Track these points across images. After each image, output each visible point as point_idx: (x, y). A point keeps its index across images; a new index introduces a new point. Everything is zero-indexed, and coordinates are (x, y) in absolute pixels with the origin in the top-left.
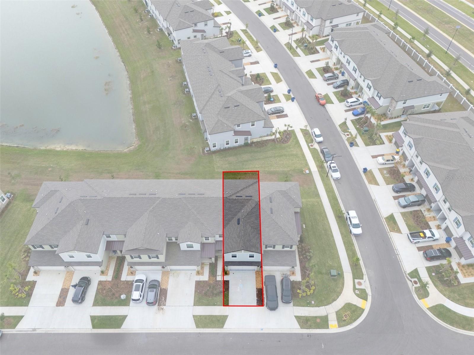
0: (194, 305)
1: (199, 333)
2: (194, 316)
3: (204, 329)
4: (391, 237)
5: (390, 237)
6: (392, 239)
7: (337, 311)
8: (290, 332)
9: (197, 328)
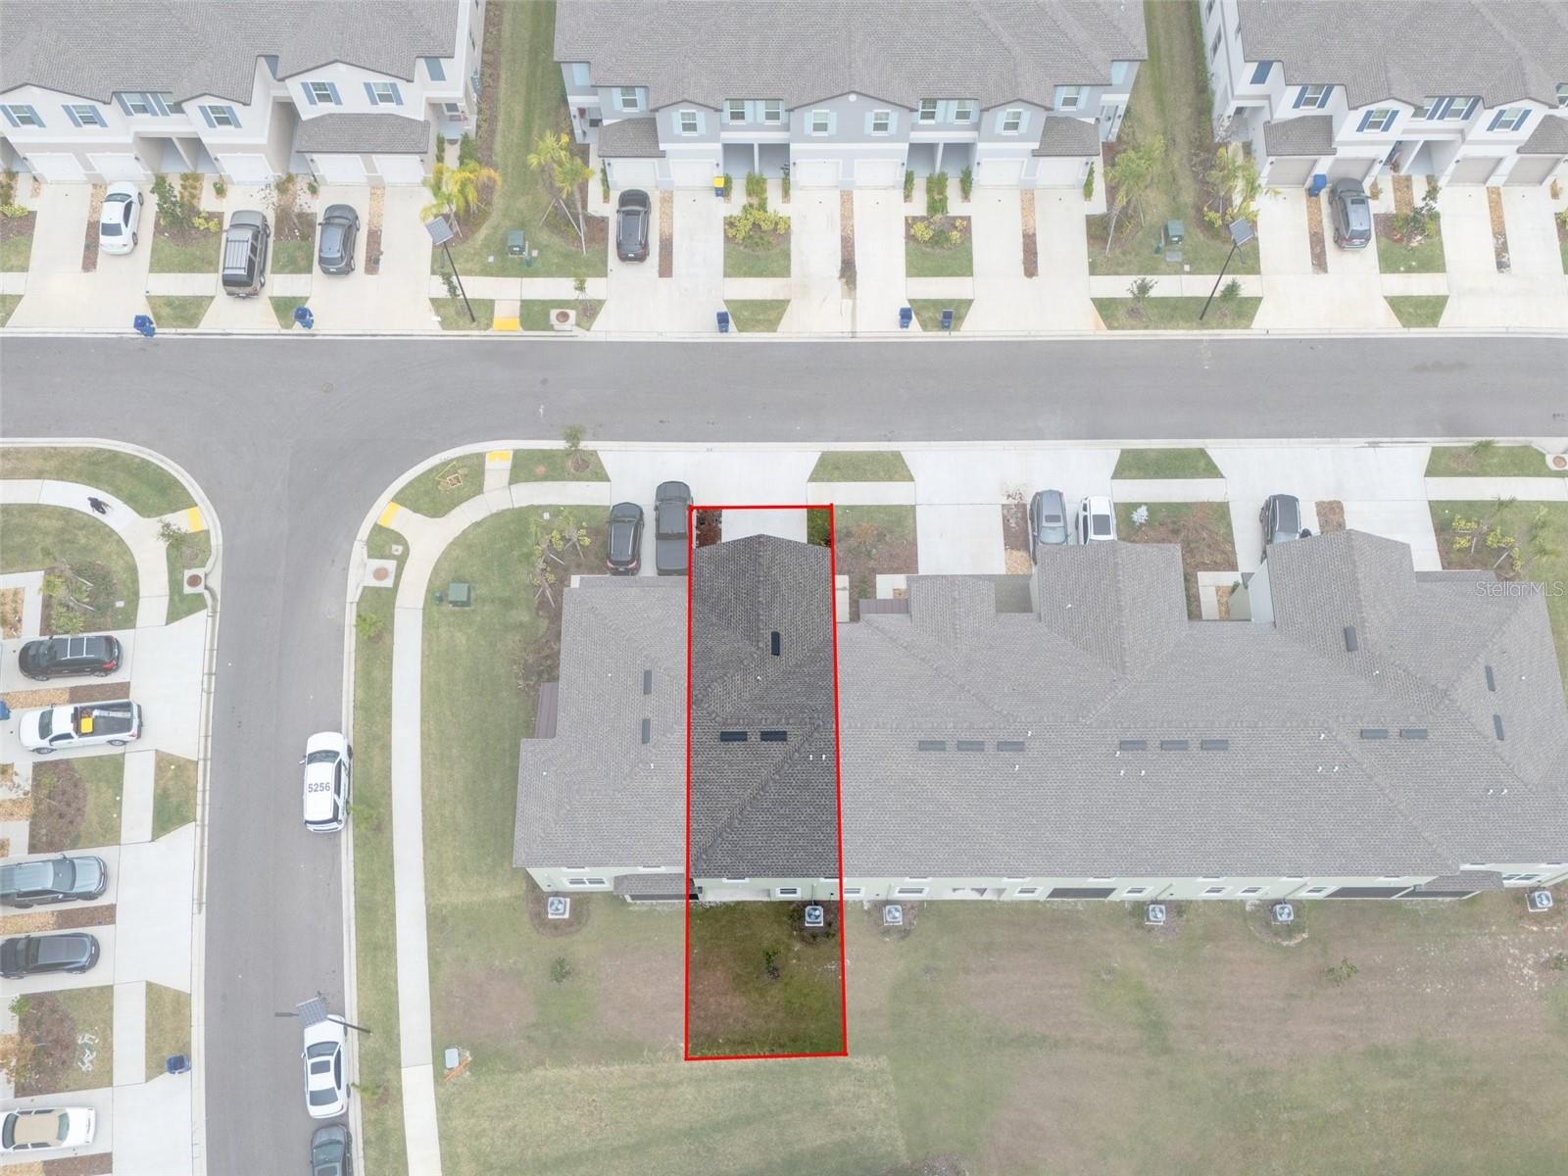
0: (913, 507)
1: (890, 440)
2: (912, 479)
3: (876, 449)
4: (202, 740)
5: (206, 740)
6: (203, 733)
7: (478, 497)
8: (629, 443)
9: (899, 452)
